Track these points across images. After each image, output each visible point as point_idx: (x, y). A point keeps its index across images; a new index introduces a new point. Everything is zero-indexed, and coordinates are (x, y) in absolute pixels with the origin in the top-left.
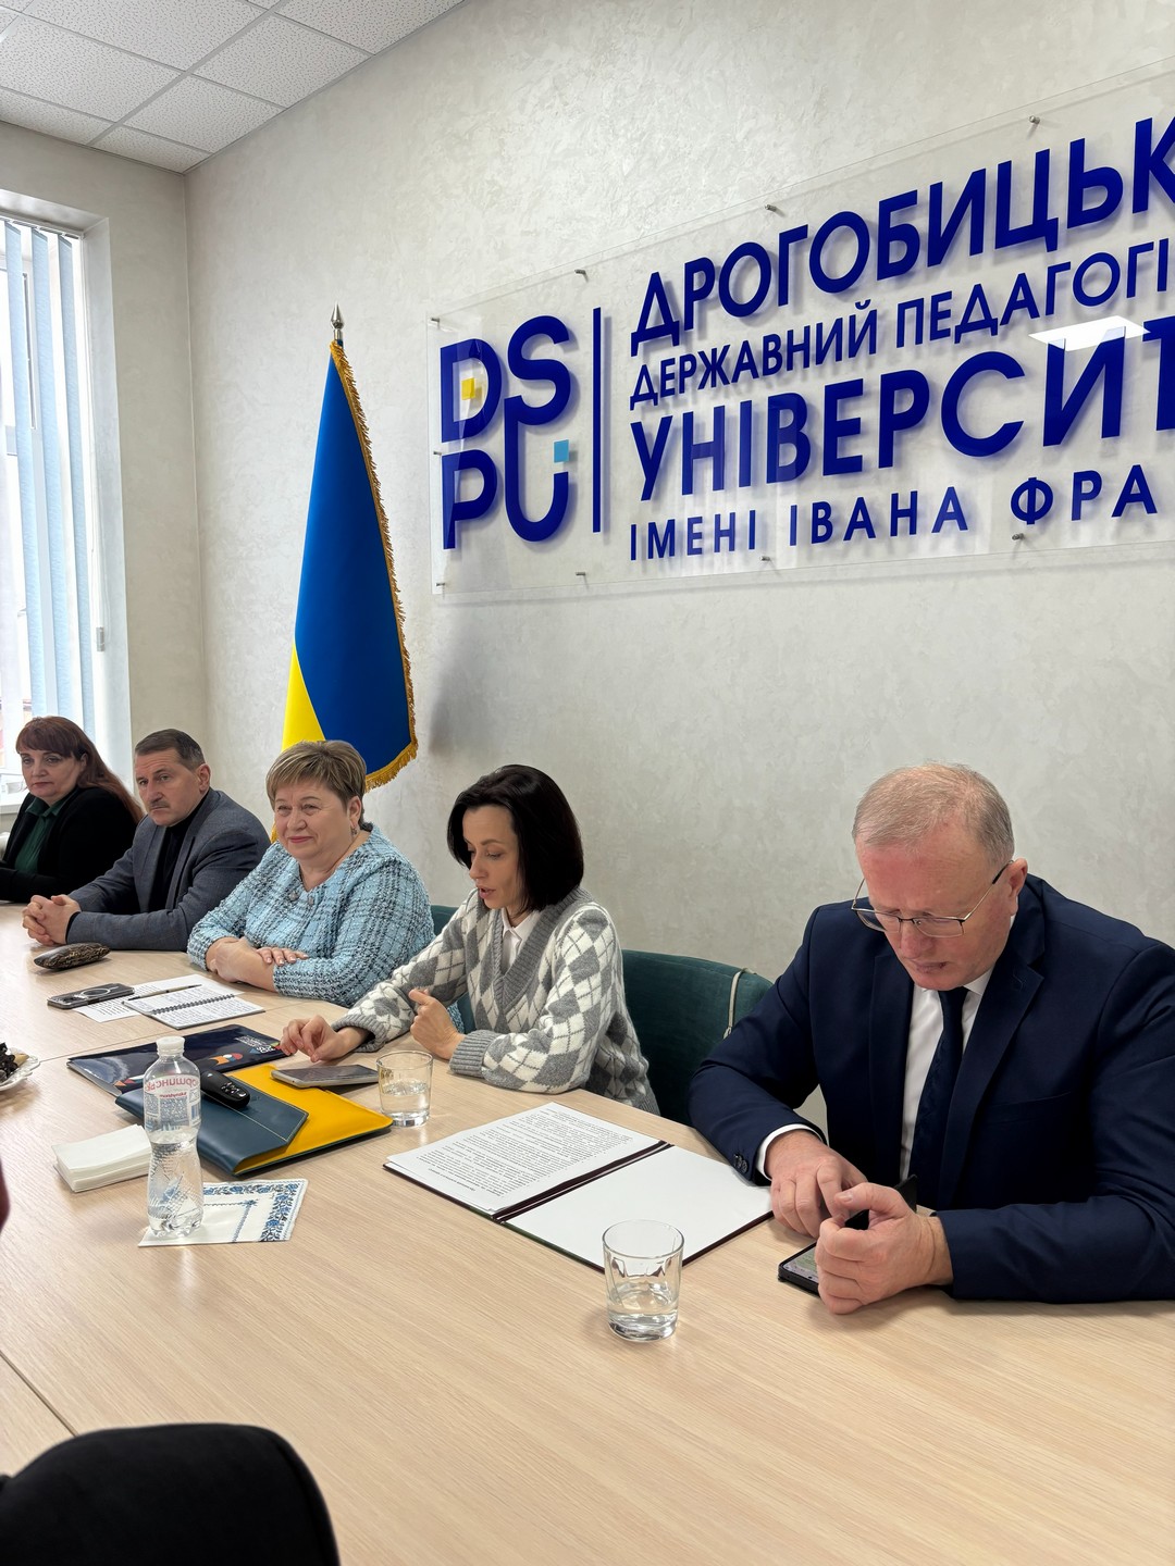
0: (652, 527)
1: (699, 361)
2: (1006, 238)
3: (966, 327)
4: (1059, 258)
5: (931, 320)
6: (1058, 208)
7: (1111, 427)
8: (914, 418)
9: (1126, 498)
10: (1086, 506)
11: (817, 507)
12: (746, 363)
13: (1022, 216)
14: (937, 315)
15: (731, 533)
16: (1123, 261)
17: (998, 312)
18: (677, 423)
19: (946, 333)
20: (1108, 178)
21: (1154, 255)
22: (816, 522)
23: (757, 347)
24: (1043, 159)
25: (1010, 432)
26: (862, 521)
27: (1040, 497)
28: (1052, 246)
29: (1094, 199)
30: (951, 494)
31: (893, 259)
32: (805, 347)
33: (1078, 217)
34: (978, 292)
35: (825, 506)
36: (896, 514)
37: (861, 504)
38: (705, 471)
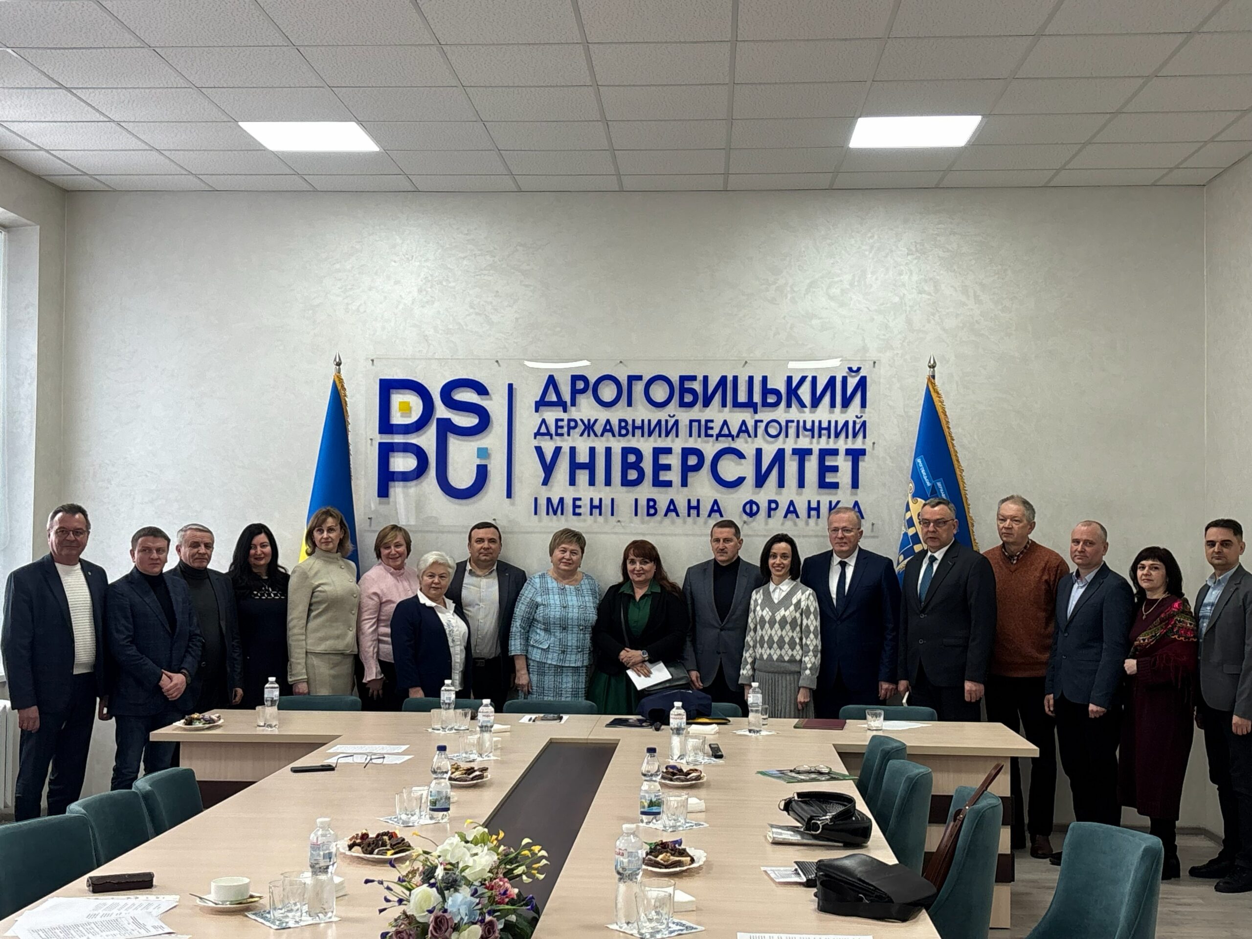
0: (549, 500)
1: (580, 423)
2: (736, 404)
3: (719, 435)
4: (758, 417)
5: (704, 429)
6: (757, 398)
7: (781, 484)
8: (698, 467)
9: (788, 512)
10: (772, 512)
11: (649, 500)
12: (608, 428)
13: (742, 397)
14: (707, 428)
15: (600, 507)
16: (783, 424)
17: (734, 432)
18: (566, 450)
19: (712, 436)
20: (776, 392)
21: (795, 424)
22: (649, 507)
23: (615, 423)
24: (751, 379)
25: (740, 481)
26: (672, 508)
27: (755, 508)
28: (756, 412)
29: (771, 399)
30: (716, 502)
31: (686, 400)
32: (642, 428)
33: (765, 404)
34: (725, 423)
35: (654, 501)
36: (690, 508)
37: (672, 502)
38: (583, 476)
